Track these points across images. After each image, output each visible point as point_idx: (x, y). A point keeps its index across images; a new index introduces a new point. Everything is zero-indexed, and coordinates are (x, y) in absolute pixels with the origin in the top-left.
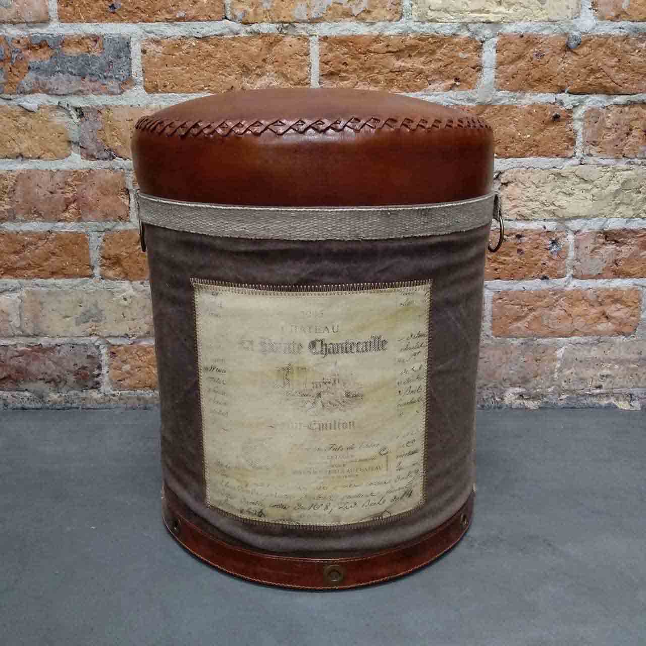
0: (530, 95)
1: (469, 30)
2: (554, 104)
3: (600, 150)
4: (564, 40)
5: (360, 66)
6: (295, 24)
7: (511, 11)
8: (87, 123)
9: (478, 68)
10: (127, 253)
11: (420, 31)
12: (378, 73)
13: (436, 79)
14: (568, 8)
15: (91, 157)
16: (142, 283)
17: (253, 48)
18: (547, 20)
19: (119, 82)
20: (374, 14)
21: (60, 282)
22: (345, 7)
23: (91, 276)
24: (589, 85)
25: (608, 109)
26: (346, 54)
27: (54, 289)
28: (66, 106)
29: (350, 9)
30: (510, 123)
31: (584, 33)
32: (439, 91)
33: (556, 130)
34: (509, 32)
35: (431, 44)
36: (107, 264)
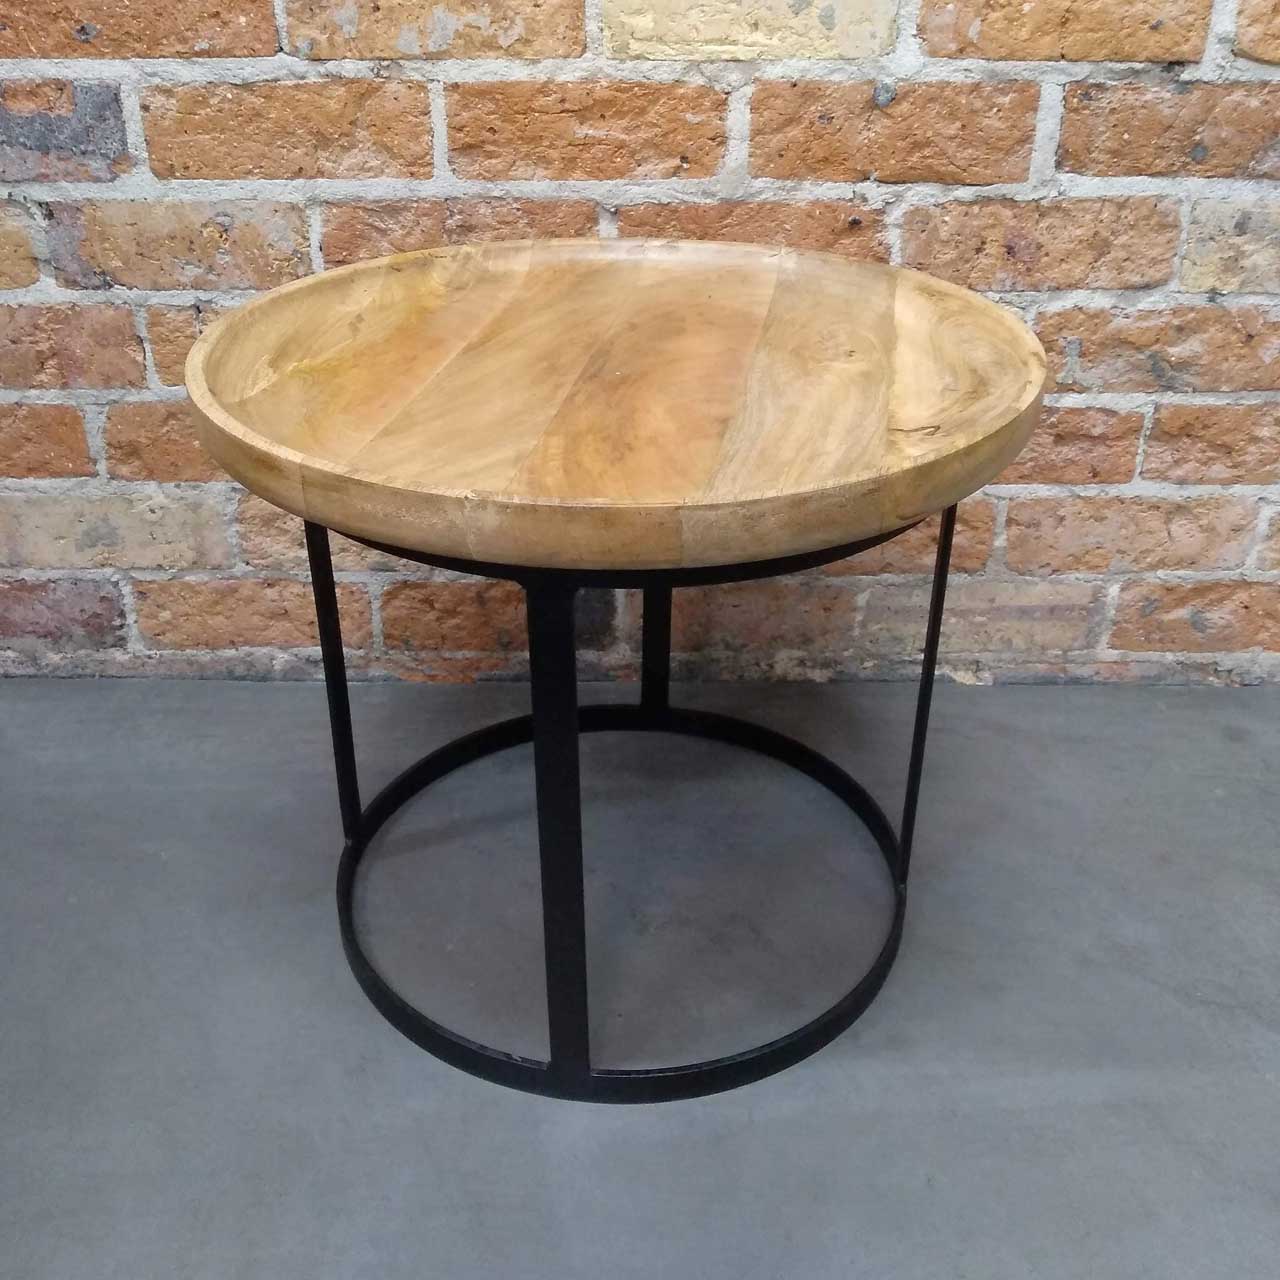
0: (811, 184)
1: (702, 73)
2: (851, 200)
4: (868, 91)
5: (519, 133)
6: (402, 62)
7: (775, 41)
8: (61, 226)
9: (721, 139)
10: (150, 438)
11: (619, 75)
13: (650, 157)
14: (873, 36)
15: (71, 283)
16: (178, 486)
17: (332, 102)
18: (837, 57)
19: (109, 161)
20: (537, 46)
21: (45, 483)
22: (486, 34)
23: (95, 475)
24: (911, 168)
25: (945, 208)
26: (493, 114)
27: (36, 495)
28: (22, 200)
29: (495, 36)
30: (778, 232)
31: (902, 80)
32: (655, 177)
33: (855, 244)
34: (772, 77)
35: (638, 97)
36: (118, 457)
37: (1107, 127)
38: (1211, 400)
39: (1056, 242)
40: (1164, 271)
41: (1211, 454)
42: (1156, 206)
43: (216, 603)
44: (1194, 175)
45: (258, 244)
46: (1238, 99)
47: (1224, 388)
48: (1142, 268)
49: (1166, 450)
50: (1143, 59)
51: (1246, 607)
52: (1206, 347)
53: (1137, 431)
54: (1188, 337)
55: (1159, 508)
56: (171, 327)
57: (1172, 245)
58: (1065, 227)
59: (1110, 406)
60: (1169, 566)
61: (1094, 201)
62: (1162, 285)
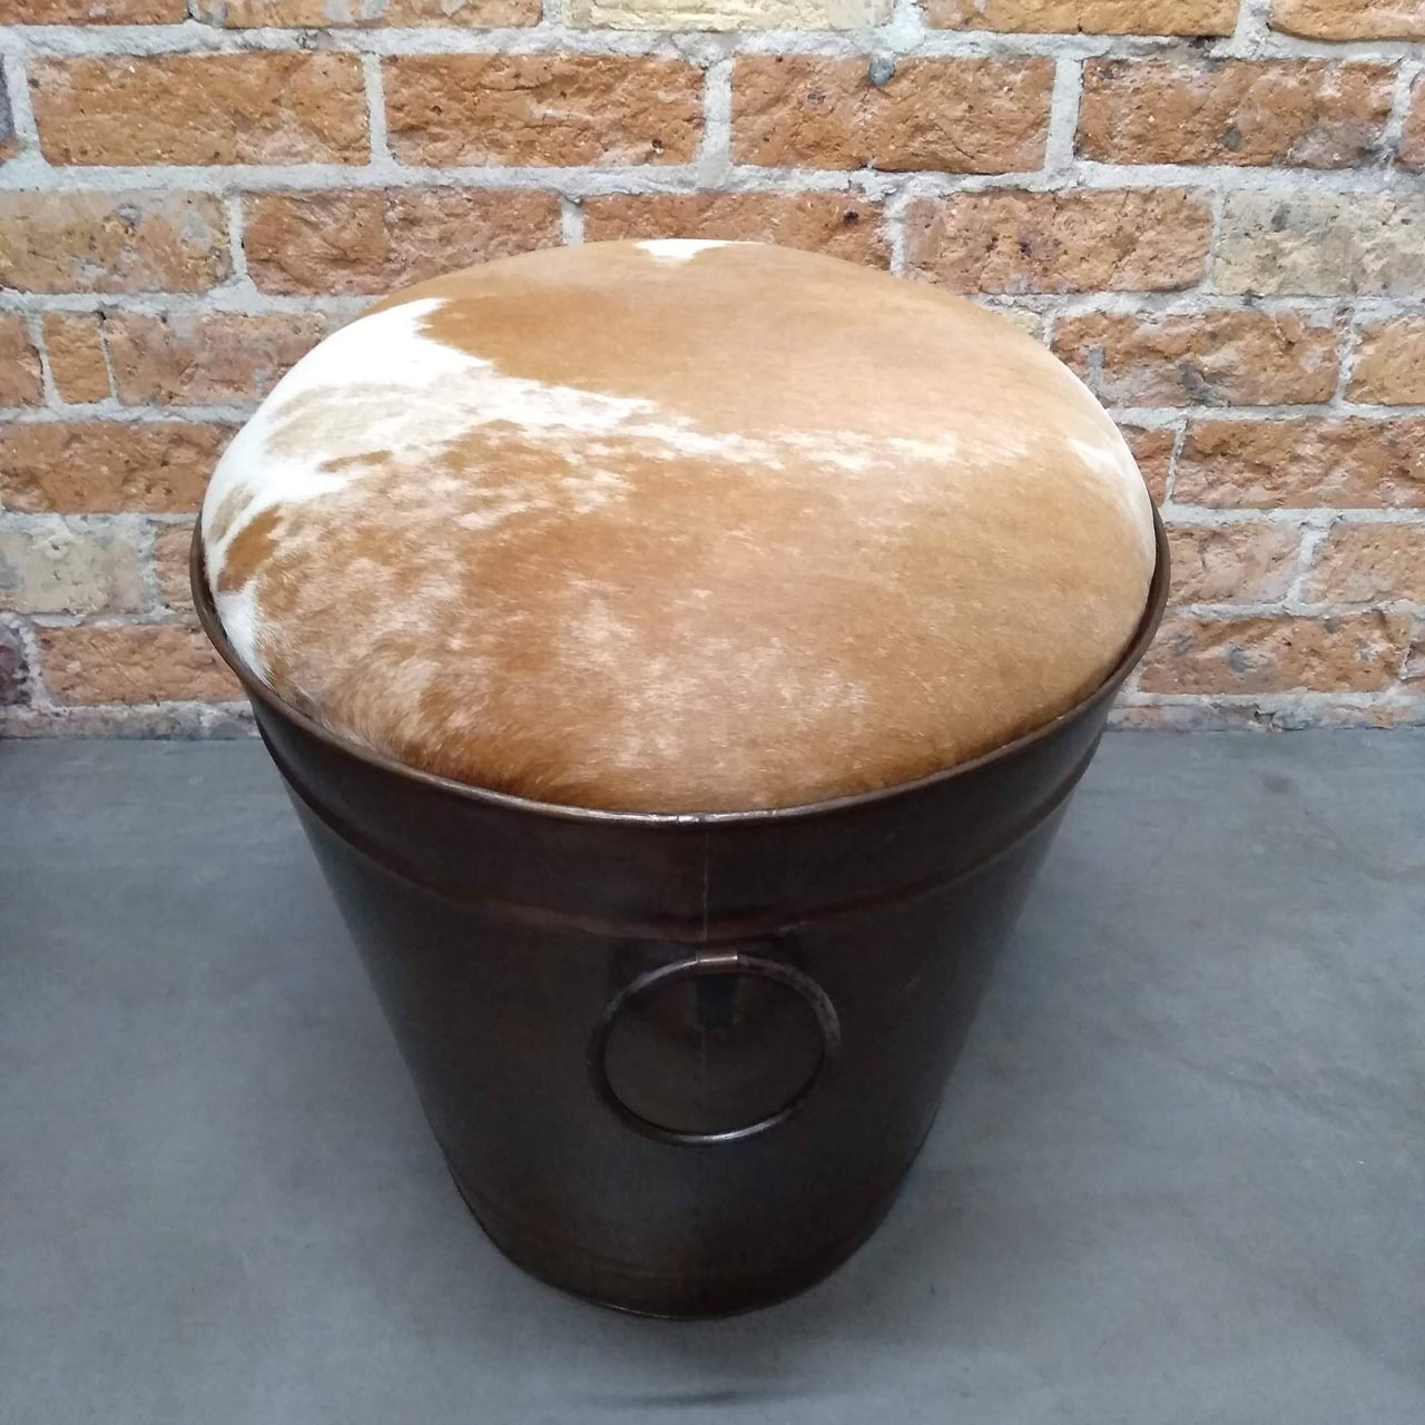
0: (801, 172)
1: (676, 46)
2: (846, 191)
3: (936, 278)
4: (863, 68)
5: (468, 113)
6: (331, 31)
7: (757, 9)
9: (698, 121)
10: (50, 464)
11: (581, 47)
12: (502, 129)
13: (618, 141)
14: (868, 4)
16: (85, 518)
17: (251, 77)
18: (827, 27)
20: (485, 13)
24: (913, 154)
25: (952, 200)
26: (437, 91)
29: (437, 2)
30: (764, 227)
31: (902, 54)
32: (624, 163)
33: (852, 241)
34: (755, 50)
35: (603, 72)
36: (14, 485)
37: (1130, 109)
38: (1248, 415)
39: (1075, 238)
40: (1196, 271)
41: (1248, 475)
42: (1185, 198)
43: (134, 652)
44: (1227, 164)
45: (171, 238)
46: (1274, 78)
47: (1262, 402)
48: (1171, 268)
49: (1199, 471)
50: (1167, 33)
51: (1289, 644)
52: (1242, 355)
53: (1167, 450)
54: (1224, 343)
56: (72, 337)
57: (1203, 242)
58: (1085, 222)
59: (1139, 422)
60: (1204, 600)
61: (1116, 192)
62: (1193, 286)
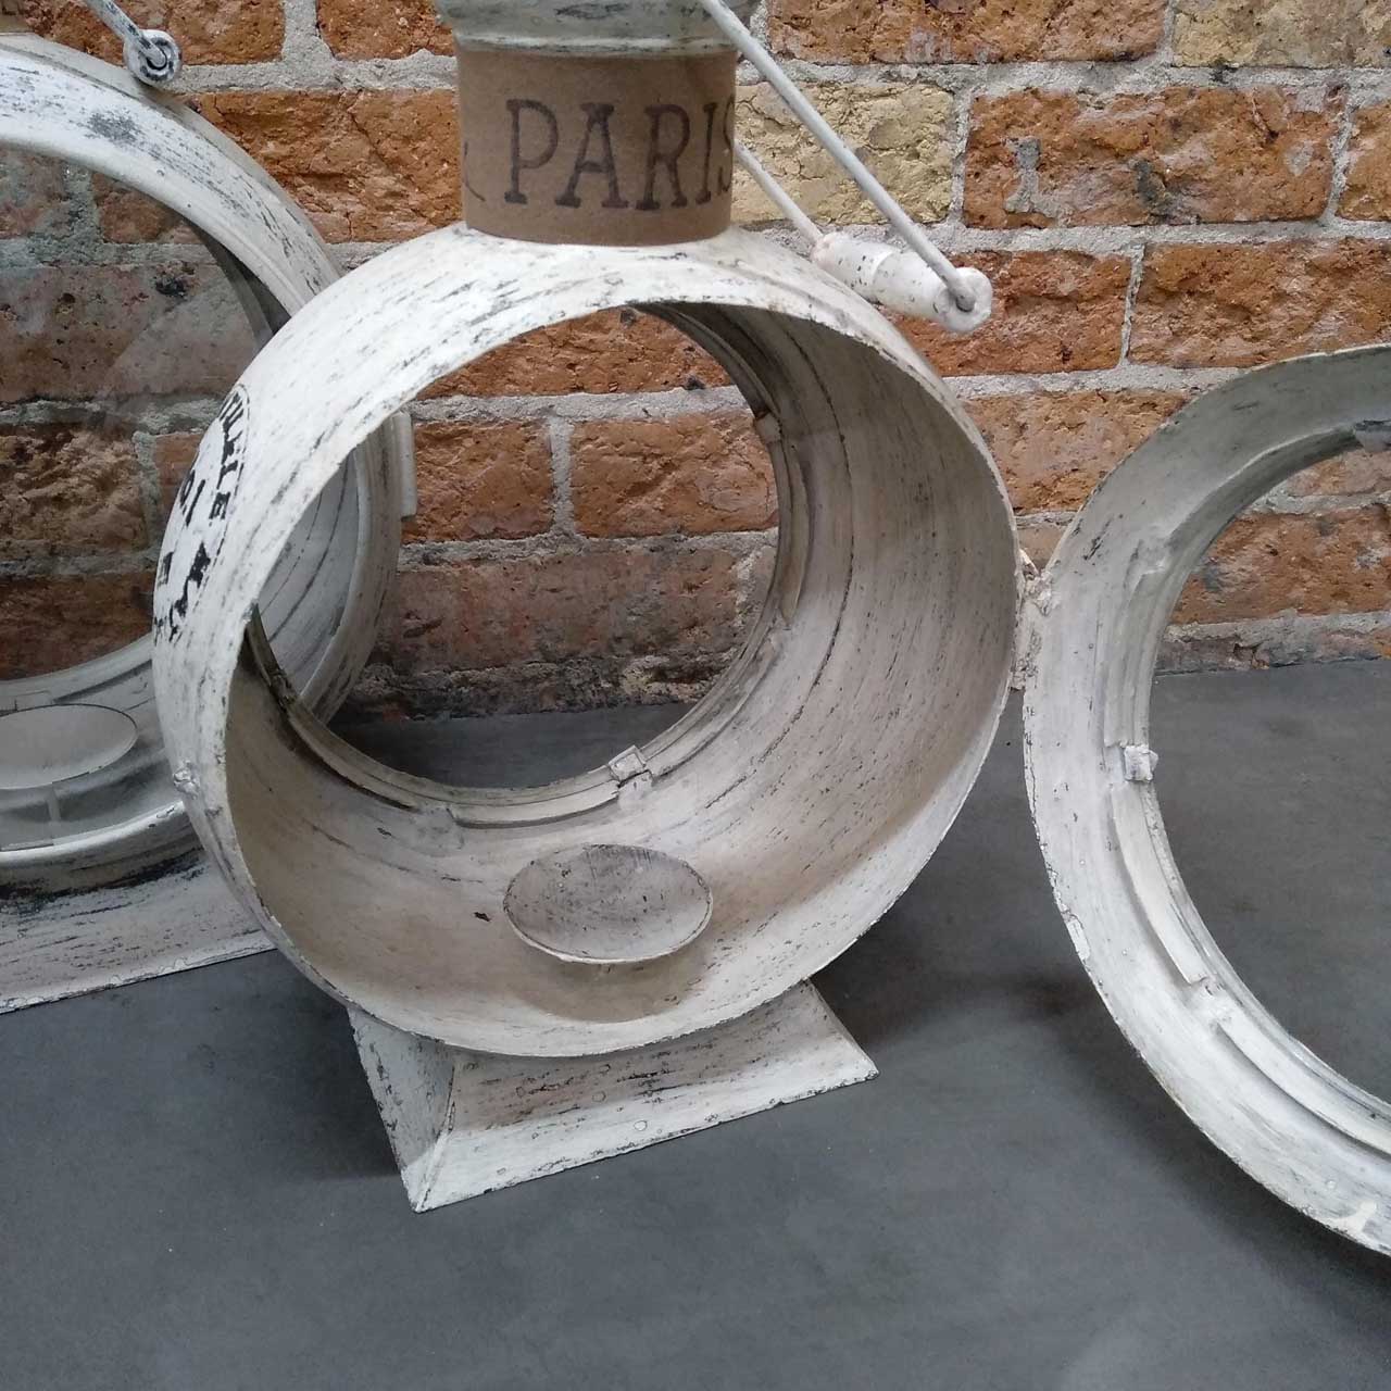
3: (812, 39)
38: (1221, 236)
40: (1151, 31)
41: (1225, 321)
47: (1240, 217)
48: (1120, 27)
49: (1161, 317)
51: (1274, 553)
52: (1212, 152)
53: (1122, 286)
54: (1189, 136)
55: (1155, 405)
59: (1084, 247)
62: (1149, 54)
